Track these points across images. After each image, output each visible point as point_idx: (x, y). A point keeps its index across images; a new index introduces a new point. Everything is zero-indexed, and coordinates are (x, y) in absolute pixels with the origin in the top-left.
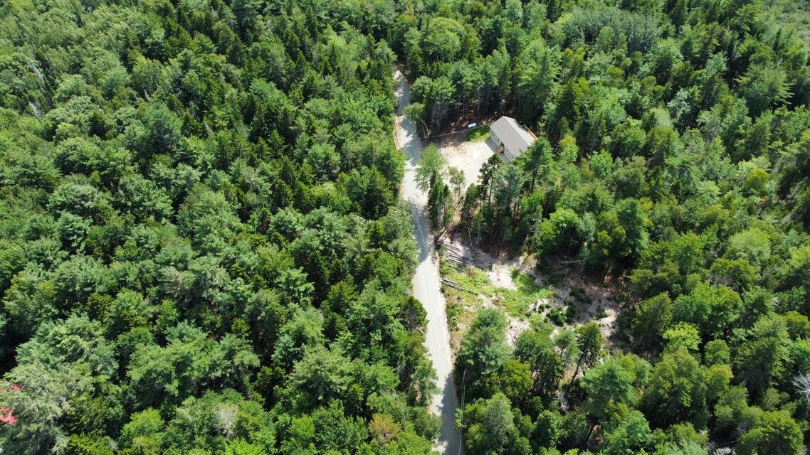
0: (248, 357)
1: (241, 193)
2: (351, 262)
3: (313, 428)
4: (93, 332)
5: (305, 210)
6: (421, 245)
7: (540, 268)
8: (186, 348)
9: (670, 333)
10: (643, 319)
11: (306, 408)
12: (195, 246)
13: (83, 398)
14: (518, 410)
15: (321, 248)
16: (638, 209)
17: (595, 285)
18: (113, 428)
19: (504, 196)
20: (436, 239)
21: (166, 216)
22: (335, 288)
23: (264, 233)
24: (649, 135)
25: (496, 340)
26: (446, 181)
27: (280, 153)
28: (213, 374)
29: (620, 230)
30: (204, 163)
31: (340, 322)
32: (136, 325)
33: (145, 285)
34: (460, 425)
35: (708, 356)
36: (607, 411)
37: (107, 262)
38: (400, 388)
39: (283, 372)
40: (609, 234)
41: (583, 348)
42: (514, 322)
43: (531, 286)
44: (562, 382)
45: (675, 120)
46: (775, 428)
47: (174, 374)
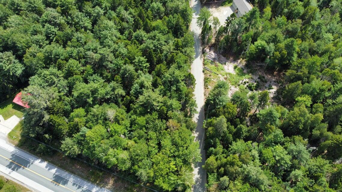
0: (121, 91)
1: (121, 22)
2: (166, 56)
3: (145, 122)
4: (59, 75)
5: (148, 31)
6: (196, 51)
7: (247, 66)
8: (96, 85)
9: (299, 98)
10: (288, 92)
11: (142, 114)
12: (102, 43)
13: (55, 101)
14: (229, 123)
15: (154, 48)
16: (295, 43)
17: (270, 75)
18: (66, 114)
19: (235, 32)
20: (203, 49)
21: (89, 30)
22: (158, 66)
23: (130, 40)
24: (306, 10)
25: (224, 94)
26: (211, 24)
27: (139, 5)
28: (106, 97)
29: (285, 52)
30: (106, 7)
31: (159, 81)
32: (76, 74)
33: (80, 58)
34: (205, 127)
35: (314, 110)
36: (266, 128)
37: (64, 47)
38: (181, 110)
39: (134, 98)
40: (279, 53)
41: (260, 101)
42: (233, 88)
43: (241, 73)
44: (249, 114)
45: (319, 3)
46: (337, 141)
47: (91, 95)
